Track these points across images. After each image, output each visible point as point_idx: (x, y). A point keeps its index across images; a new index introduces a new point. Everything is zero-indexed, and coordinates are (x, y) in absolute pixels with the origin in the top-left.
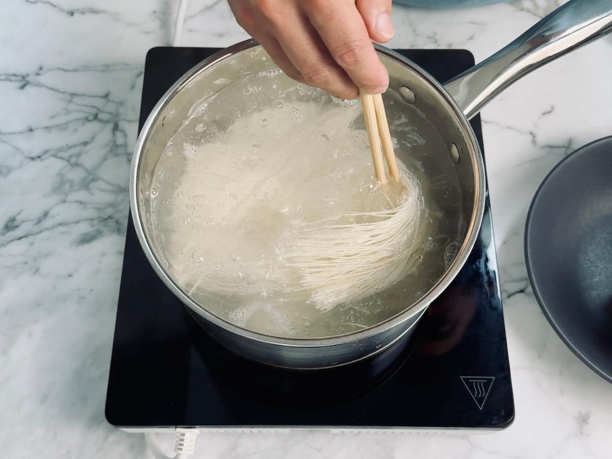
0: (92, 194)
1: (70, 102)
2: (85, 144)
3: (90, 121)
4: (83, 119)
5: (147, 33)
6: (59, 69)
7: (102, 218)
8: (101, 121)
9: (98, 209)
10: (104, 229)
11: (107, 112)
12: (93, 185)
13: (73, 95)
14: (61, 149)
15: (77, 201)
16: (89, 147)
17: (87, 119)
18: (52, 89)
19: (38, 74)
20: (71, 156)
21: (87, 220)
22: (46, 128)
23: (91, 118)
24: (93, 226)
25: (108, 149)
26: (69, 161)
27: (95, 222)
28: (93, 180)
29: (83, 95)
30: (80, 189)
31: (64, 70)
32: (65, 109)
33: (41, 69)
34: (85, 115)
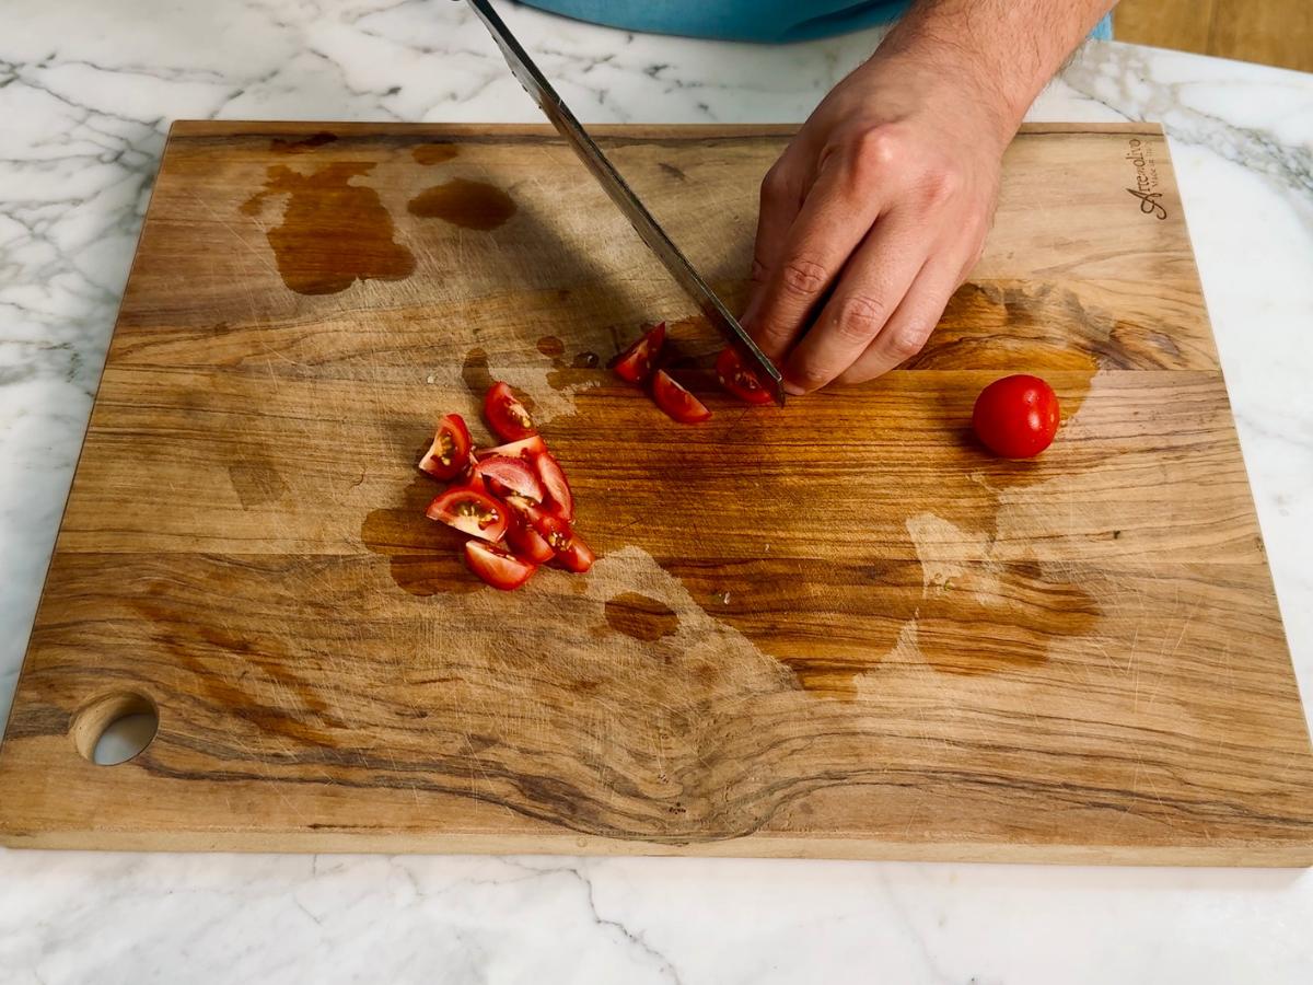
0: (49, 296)
1: (81, 123)
2: (77, 202)
3: (103, 162)
4: (92, 156)
5: (282, 25)
6: (86, 63)
7: (48, 343)
8: (125, 166)
9: (47, 325)
10: (44, 366)
11: (142, 153)
12: (57, 280)
13: (93, 111)
14: (26, 205)
15: (13, 304)
16: (82, 208)
17: (99, 158)
18: (57, 96)
19: (42, 66)
20: (41, 220)
21: (18, 342)
22: (16, 162)
23: (107, 157)
24: (25, 355)
25: (116, 218)
26: (31, 229)
27: (32, 349)
28: (62, 270)
29: (111, 114)
30: (30, 283)
31: (94, 66)
32: (66, 134)
33: (52, 57)
34: (97, 150)
